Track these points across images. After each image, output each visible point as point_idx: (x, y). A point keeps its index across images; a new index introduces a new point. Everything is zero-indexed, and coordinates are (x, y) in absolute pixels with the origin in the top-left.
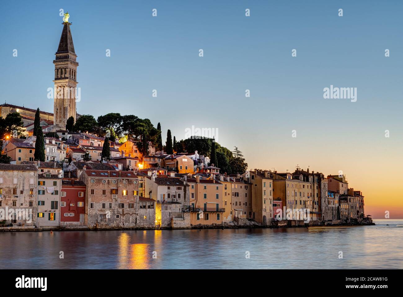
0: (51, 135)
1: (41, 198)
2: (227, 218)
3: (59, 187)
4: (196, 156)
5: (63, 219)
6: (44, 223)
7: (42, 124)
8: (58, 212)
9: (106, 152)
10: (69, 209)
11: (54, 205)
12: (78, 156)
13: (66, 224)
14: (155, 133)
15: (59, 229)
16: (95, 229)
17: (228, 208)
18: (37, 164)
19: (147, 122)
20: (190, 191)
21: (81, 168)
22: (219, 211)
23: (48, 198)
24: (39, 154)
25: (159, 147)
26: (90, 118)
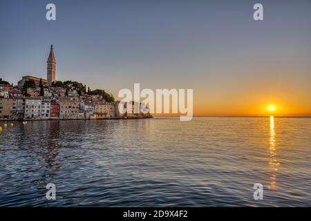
0: (46, 87)
1: (43, 109)
2: (108, 116)
3: (49, 105)
4: (98, 96)
5: (51, 116)
6: (45, 117)
7: (42, 83)
8: (49, 114)
9: (66, 94)
10: (53, 113)
11: (48, 111)
12: (56, 95)
13: (52, 118)
14: (84, 88)
15: (50, 119)
16: (63, 120)
17: (109, 113)
18: (41, 97)
19: (81, 84)
20: (96, 107)
21: (57, 99)
22: (105, 114)
23: (46, 109)
24: (42, 94)
25: (85, 93)
26: (61, 82)
